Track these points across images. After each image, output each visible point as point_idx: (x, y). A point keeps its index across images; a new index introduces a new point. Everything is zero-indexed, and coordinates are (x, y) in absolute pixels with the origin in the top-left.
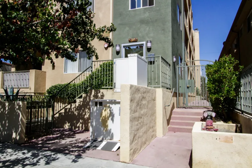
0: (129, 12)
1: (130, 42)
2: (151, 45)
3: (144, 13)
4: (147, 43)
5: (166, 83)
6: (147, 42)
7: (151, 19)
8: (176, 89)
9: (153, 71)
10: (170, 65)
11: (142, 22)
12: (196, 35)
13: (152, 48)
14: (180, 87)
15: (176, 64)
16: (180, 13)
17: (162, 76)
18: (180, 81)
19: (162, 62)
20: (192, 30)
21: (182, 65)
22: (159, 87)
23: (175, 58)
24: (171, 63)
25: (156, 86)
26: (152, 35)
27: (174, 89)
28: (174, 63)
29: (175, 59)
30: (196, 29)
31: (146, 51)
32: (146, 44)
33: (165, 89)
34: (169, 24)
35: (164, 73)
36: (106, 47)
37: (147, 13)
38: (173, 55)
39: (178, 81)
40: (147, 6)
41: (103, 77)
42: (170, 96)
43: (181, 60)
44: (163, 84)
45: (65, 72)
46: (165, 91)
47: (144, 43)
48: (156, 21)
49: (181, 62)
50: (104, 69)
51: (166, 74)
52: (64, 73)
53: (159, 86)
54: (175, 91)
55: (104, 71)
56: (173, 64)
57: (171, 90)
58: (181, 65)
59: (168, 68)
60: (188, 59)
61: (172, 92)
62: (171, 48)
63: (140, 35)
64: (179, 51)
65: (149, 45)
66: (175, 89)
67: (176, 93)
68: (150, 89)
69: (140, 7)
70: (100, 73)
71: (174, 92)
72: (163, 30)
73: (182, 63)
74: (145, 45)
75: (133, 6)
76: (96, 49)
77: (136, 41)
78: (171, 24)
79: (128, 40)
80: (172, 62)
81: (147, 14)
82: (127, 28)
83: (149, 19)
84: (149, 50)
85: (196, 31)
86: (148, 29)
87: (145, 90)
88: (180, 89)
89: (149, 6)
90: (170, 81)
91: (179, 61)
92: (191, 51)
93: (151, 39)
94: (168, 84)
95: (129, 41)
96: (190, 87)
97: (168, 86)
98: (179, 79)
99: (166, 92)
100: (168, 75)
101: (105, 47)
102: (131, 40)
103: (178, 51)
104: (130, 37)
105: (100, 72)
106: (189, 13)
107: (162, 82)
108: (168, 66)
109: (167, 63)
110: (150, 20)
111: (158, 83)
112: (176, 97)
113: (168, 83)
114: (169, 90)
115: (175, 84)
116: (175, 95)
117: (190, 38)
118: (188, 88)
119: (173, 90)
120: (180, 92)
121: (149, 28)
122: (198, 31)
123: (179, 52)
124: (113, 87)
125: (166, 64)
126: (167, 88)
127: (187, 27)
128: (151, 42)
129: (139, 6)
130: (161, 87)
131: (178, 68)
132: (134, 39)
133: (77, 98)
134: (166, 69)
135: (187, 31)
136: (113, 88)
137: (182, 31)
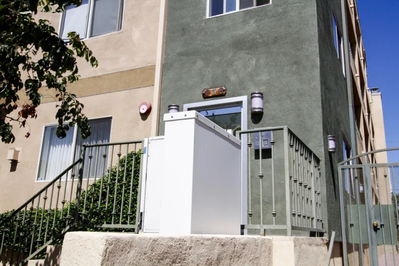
0: (205, 23)
1: (206, 97)
2: (264, 103)
3: (245, 22)
4: (252, 98)
5: (308, 215)
6: (252, 96)
7: (261, 36)
8: (339, 235)
9: (261, 177)
10: (317, 160)
11: (239, 44)
12: (375, 102)
13: (265, 111)
14: (352, 225)
15: (335, 158)
16: (340, 36)
17: (292, 193)
18: (351, 208)
19: (291, 146)
20: (366, 87)
21: (351, 162)
22: (283, 232)
23: (334, 140)
24: (320, 153)
25: (274, 227)
26: (264, 77)
27: (333, 233)
28: (330, 153)
29: (332, 145)
30: (375, 89)
31: (248, 121)
32: (250, 102)
33: (305, 238)
34: (313, 49)
35: (301, 184)
36: (143, 112)
37: (252, 22)
38: (326, 131)
39: (345, 208)
40: (252, 6)
41: (125, 191)
42: (322, 257)
43: (348, 150)
44: (298, 222)
45: (38, 176)
46: (304, 246)
47: (244, 99)
48: (276, 40)
49: (348, 156)
50: (128, 170)
51: (305, 186)
52: (36, 181)
53: (282, 227)
54: (338, 240)
55: (128, 175)
56: (328, 157)
57: (326, 237)
58: (348, 163)
59: (312, 168)
60: (363, 151)
61: (328, 244)
62: (320, 110)
63: (233, 78)
64: (342, 125)
65: (257, 103)
66: (336, 235)
67: (341, 244)
68: (245, 245)
69: (235, 9)
70: (116, 181)
71: (335, 242)
72: (296, 63)
73: (351, 157)
74: (245, 104)
75: (217, 8)
76: (82, 106)
77: (222, 95)
78: (317, 45)
79: (199, 93)
80: (323, 150)
81: (252, 26)
82: (200, 63)
83: (258, 37)
84: (256, 117)
85: (375, 93)
86: (254, 62)
87: (216, 252)
88: (352, 231)
89: (257, 5)
90: (319, 210)
91: (342, 153)
92: (368, 135)
93: (263, 89)
94: (315, 220)
95: (203, 94)
96: (382, 226)
97: (315, 226)
98: (346, 203)
99: (309, 247)
100: (313, 190)
101: (140, 113)
102: (208, 92)
103: (339, 124)
104: (205, 86)
105: (117, 178)
106: (359, 49)
107: (294, 215)
108: (313, 162)
109: (310, 152)
110: (260, 41)
111: (279, 216)
112: (342, 255)
113: (314, 215)
114: (318, 239)
115: (334, 219)
116: (339, 251)
117: (363, 102)
118: (376, 229)
119: (330, 238)
120: (353, 240)
121: (258, 60)
122: (380, 93)
123: (342, 129)
124: (136, 227)
125: (306, 155)
126: (313, 234)
127: (356, 75)
128: (261, 96)
129: (231, 7)
130: (289, 231)
131: (343, 169)
132: (218, 89)
133: (31, 256)
134: (306, 171)
135: (357, 85)
136: (136, 230)
137: (345, 79)
